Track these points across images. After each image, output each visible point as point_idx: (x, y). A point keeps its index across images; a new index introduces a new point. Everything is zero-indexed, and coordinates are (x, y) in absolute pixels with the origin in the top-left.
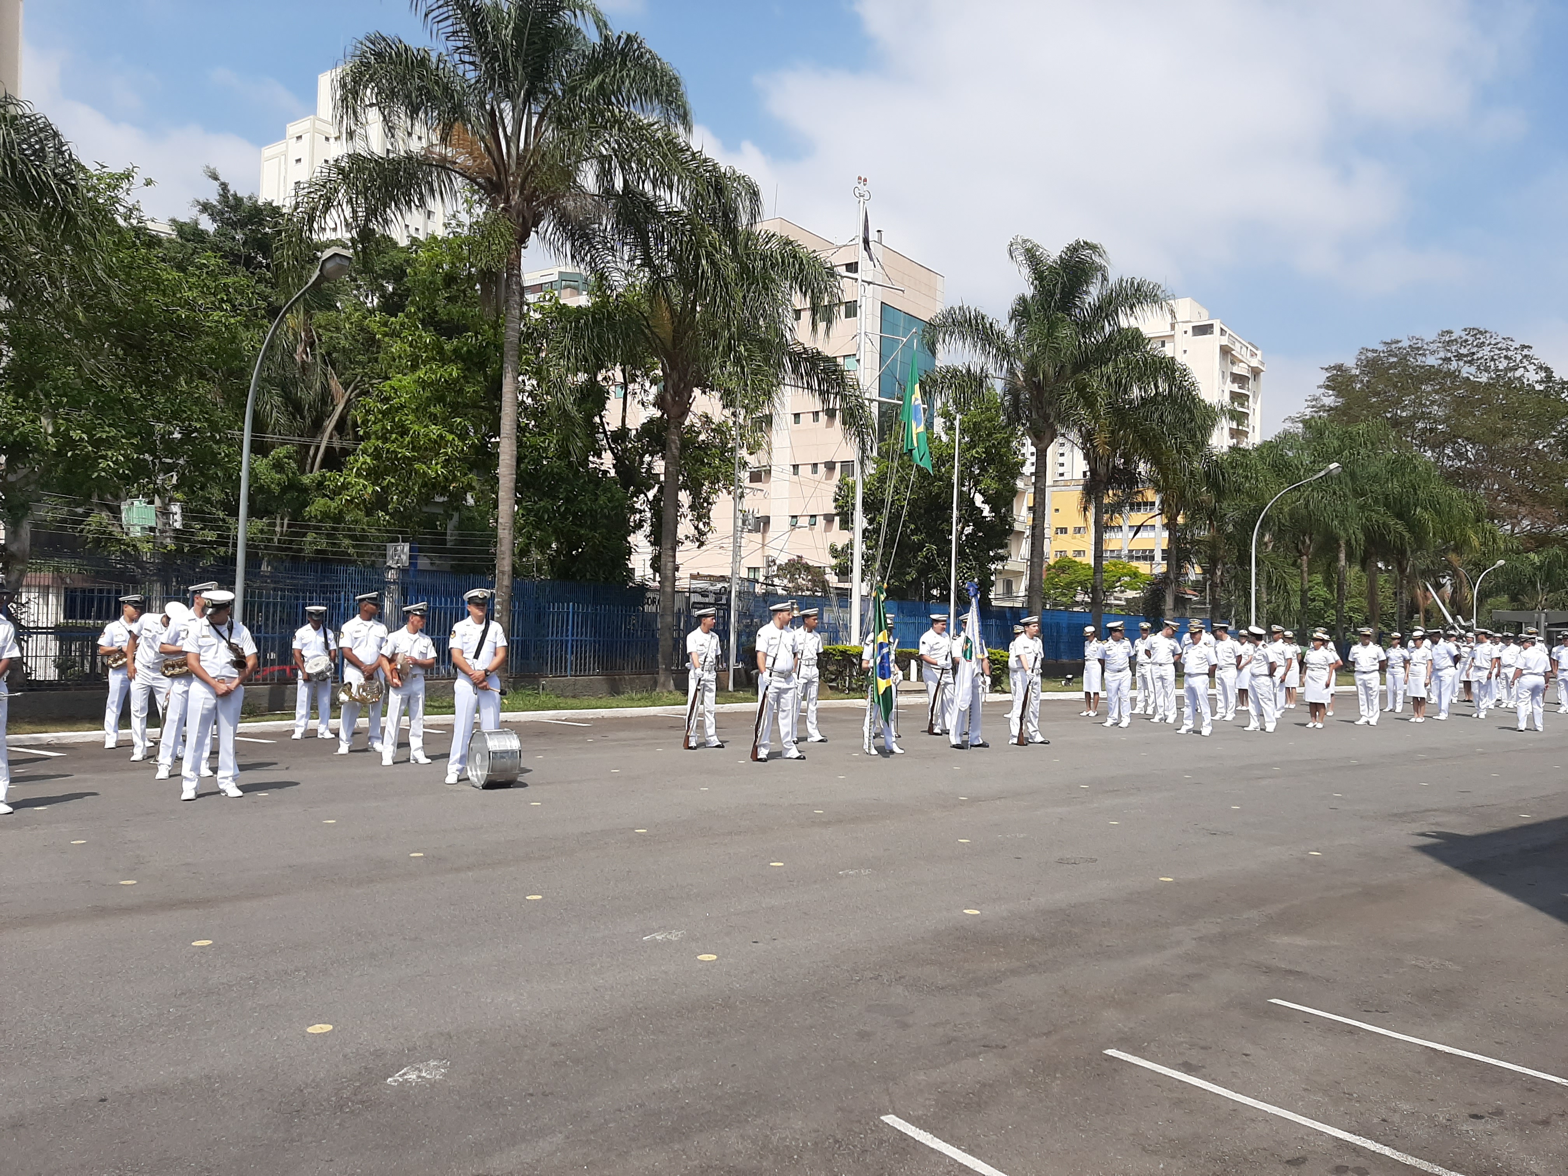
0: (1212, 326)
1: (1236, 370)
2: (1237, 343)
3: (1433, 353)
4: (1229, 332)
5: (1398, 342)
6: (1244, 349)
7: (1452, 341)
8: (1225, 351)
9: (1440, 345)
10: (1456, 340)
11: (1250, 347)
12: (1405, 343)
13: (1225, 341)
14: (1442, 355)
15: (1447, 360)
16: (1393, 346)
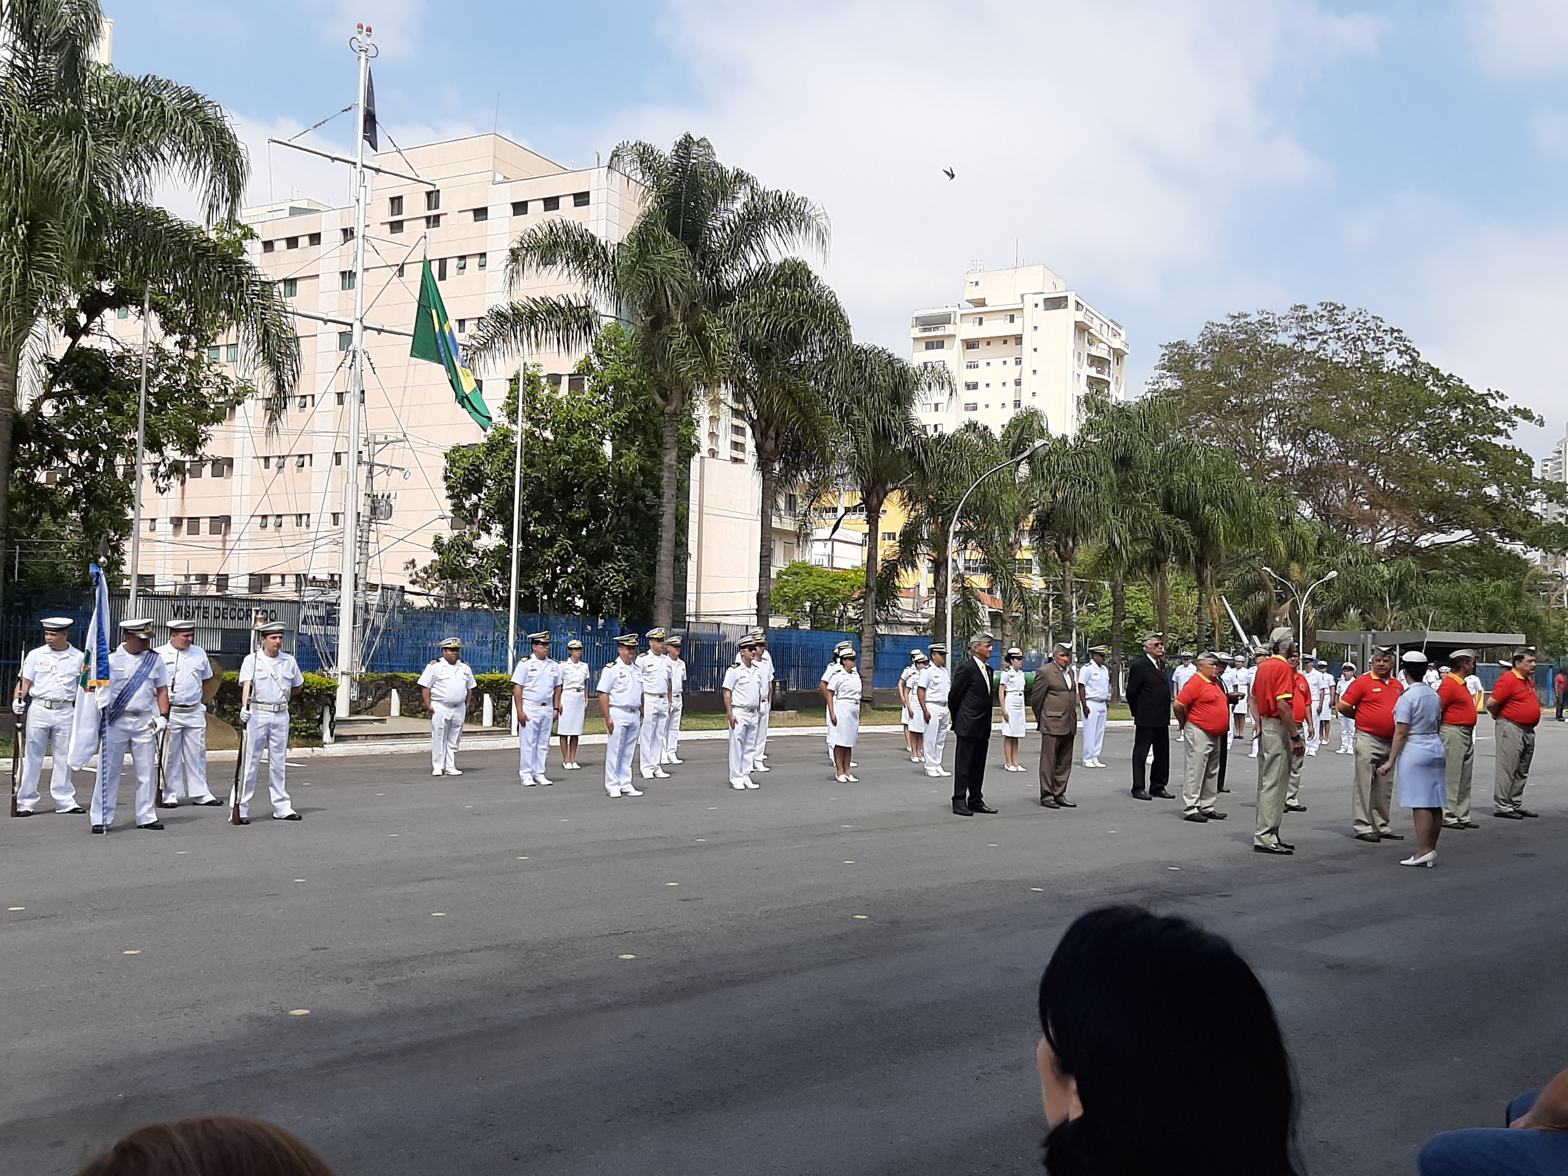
0: (1066, 298)
1: (1094, 351)
2: (1095, 320)
3: (1285, 330)
4: (1086, 306)
5: (1246, 316)
6: (1105, 327)
7: (1307, 317)
8: (1081, 329)
9: (1293, 320)
10: (1310, 316)
11: (1111, 325)
12: (1254, 319)
13: (1080, 316)
14: (1295, 332)
15: (1301, 338)
16: (1242, 320)
